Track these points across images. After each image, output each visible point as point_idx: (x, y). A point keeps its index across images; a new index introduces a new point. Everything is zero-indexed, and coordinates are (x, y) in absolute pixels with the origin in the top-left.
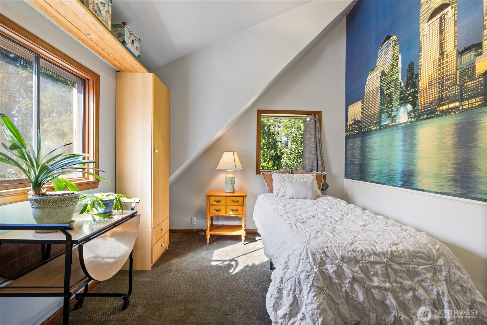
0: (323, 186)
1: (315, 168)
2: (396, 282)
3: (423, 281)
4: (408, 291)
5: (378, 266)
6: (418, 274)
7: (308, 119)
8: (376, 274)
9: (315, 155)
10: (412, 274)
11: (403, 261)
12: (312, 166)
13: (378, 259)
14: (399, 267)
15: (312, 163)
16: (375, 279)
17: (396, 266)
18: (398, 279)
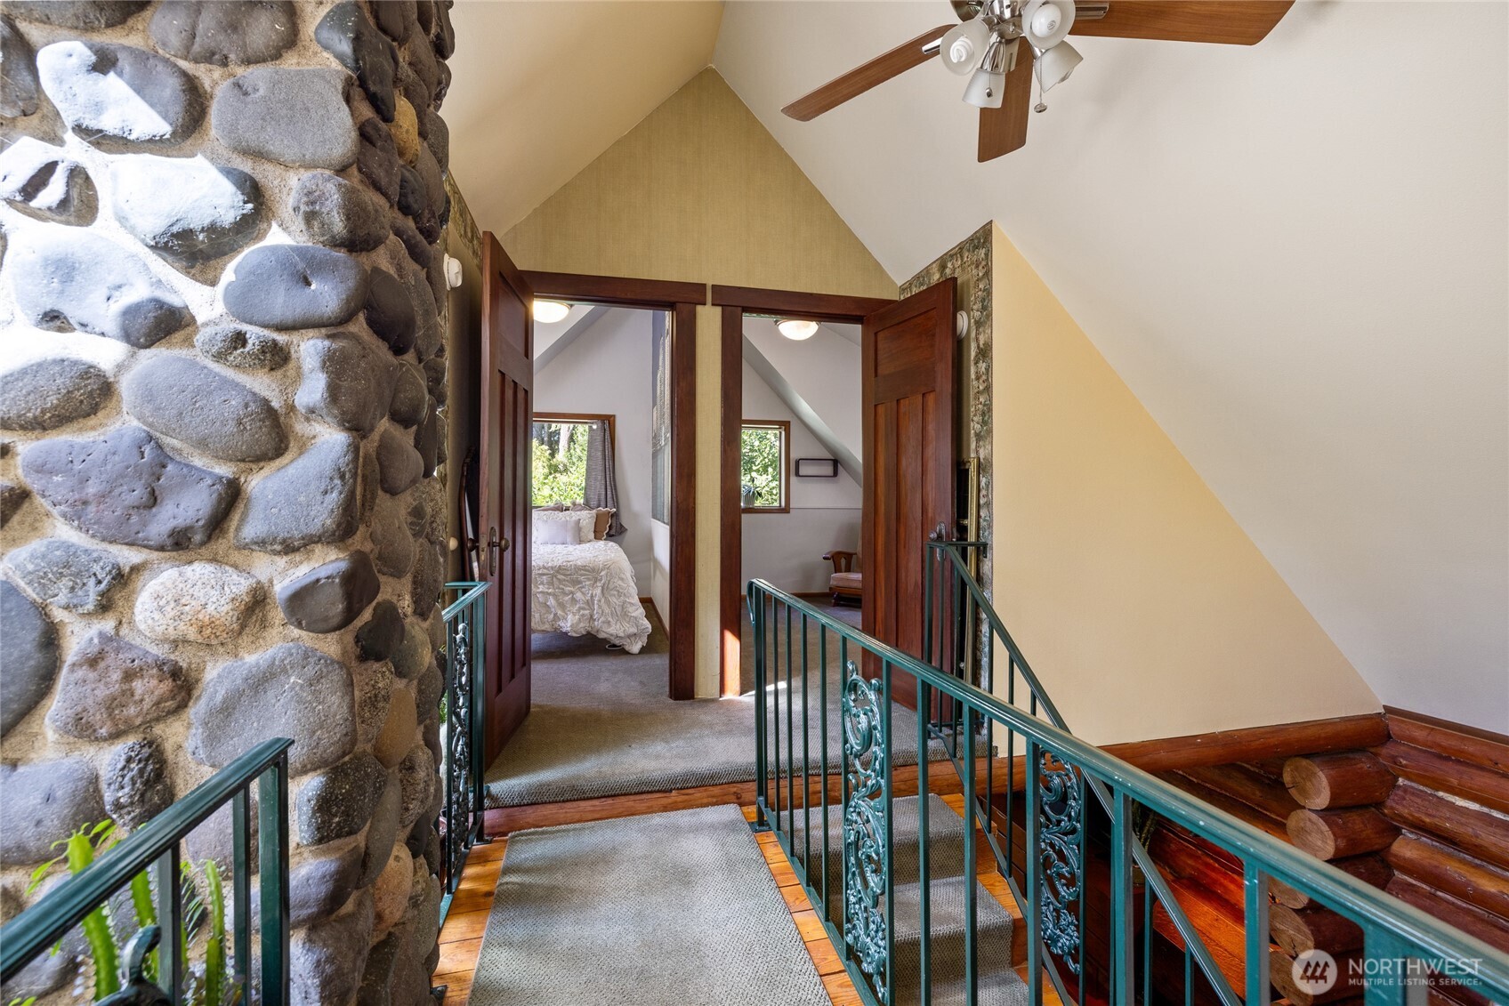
0: (610, 529)
1: (603, 503)
2: (559, 588)
3: (583, 587)
4: (568, 595)
5: (544, 577)
6: (580, 582)
7: (595, 427)
8: (542, 583)
9: (603, 482)
10: (576, 582)
11: (569, 573)
12: (599, 500)
13: (545, 571)
14: (563, 577)
15: (599, 495)
16: (541, 587)
17: (560, 577)
18: (561, 586)
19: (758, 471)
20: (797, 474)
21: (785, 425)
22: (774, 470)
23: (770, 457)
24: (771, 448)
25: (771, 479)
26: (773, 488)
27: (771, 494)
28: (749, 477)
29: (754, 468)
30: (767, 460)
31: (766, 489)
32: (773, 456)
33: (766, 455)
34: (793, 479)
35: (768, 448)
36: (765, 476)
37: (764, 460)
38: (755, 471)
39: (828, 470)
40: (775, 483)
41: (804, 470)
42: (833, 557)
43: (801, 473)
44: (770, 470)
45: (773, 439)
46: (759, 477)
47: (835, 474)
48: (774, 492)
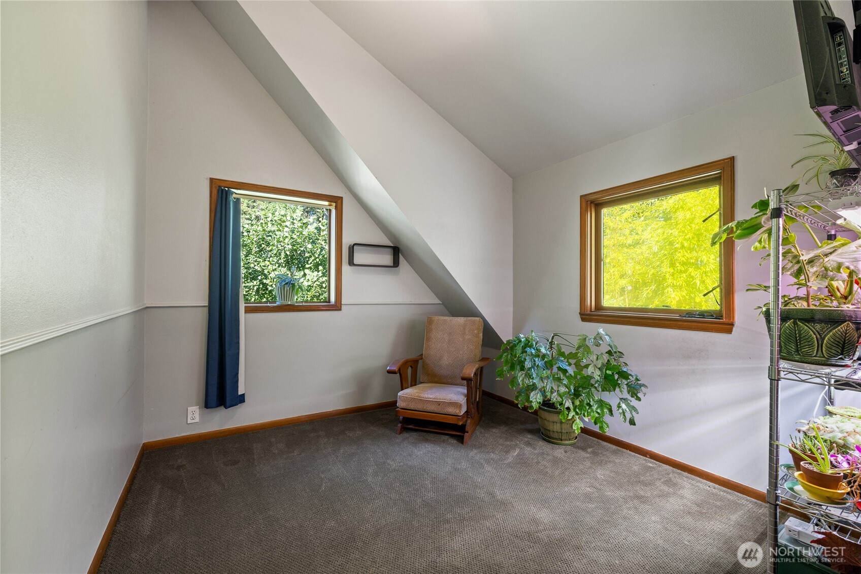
19: (310, 268)
20: (351, 263)
21: (337, 201)
22: (324, 268)
23: (321, 257)
24: (321, 250)
25: (321, 275)
26: (323, 282)
27: (322, 287)
28: (302, 273)
29: (307, 266)
30: (318, 260)
31: (318, 283)
32: (323, 256)
33: (317, 256)
34: (346, 268)
35: (319, 250)
36: (316, 273)
37: (315, 260)
38: (308, 268)
39: (386, 258)
40: (325, 279)
41: (359, 258)
42: (399, 370)
43: (356, 262)
44: (321, 268)
45: (323, 243)
46: (311, 273)
47: (396, 264)
48: (324, 285)
